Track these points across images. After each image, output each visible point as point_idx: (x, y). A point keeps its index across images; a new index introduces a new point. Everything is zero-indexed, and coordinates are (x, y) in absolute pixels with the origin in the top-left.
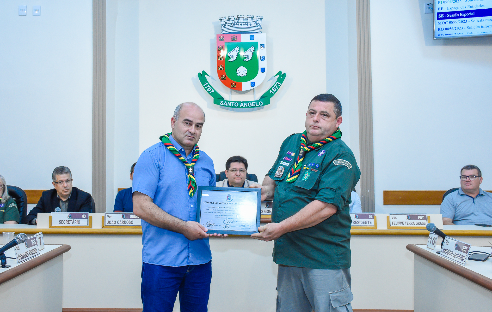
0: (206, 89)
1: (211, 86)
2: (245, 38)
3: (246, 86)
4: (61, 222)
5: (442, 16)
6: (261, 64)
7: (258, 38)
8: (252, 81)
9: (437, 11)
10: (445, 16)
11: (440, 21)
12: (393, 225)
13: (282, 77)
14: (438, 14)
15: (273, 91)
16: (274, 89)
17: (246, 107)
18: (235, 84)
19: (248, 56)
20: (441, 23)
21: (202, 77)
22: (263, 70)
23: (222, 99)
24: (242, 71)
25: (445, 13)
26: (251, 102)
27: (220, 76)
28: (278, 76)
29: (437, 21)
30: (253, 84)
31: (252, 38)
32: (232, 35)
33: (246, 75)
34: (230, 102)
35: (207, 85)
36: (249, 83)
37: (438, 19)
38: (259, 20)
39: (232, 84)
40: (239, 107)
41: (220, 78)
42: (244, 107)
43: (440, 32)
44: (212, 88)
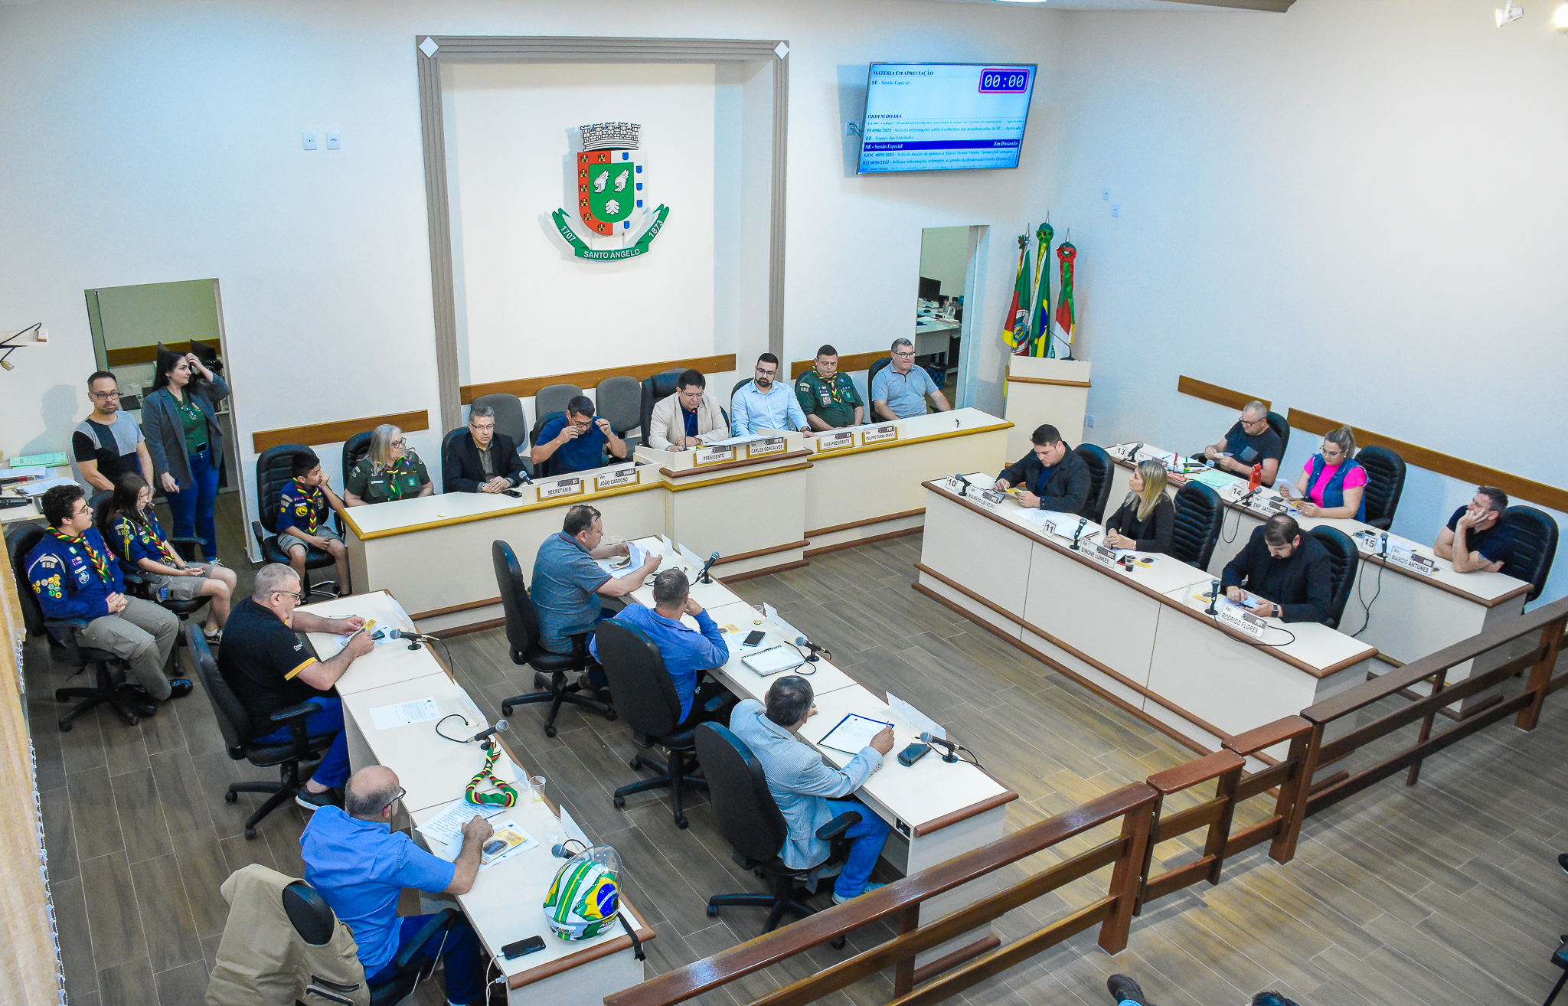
0: (565, 236)
1: (571, 231)
2: (616, 157)
3: (618, 226)
4: (550, 492)
5: (869, 147)
6: (638, 195)
7: (634, 157)
8: (626, 220)
9: (865, 141)
10: (873, 147)
11: (866, 152)
12: (866, 441)
13: (663, 212)
14: (866, 144)
15: (652, 233)
16: (653, 230)
17: (618, 258)
18: (604, 226)
19: (620, 184)
20: (868, 155)
21: (559, 217)
22: (640, 204)
23: (587, 248)
24: (612, 206)
25: (873, 144)
26: (625, 250)
27: (584, 216)
28: (659, 212)
29: (863, 153)
30: (627, 225)
31: (626, 156)
32: (598, 153)
33: (617, 212)
34: (596, 251)
35: (566, 230)
36: (621, 223)
37: (865, 150)
38: (636, 129)
39: (599, 227)
40: (609, 259)
41: (584, 220)
42: (616, 259)
43: (865, 166)
44: (573, 234)
